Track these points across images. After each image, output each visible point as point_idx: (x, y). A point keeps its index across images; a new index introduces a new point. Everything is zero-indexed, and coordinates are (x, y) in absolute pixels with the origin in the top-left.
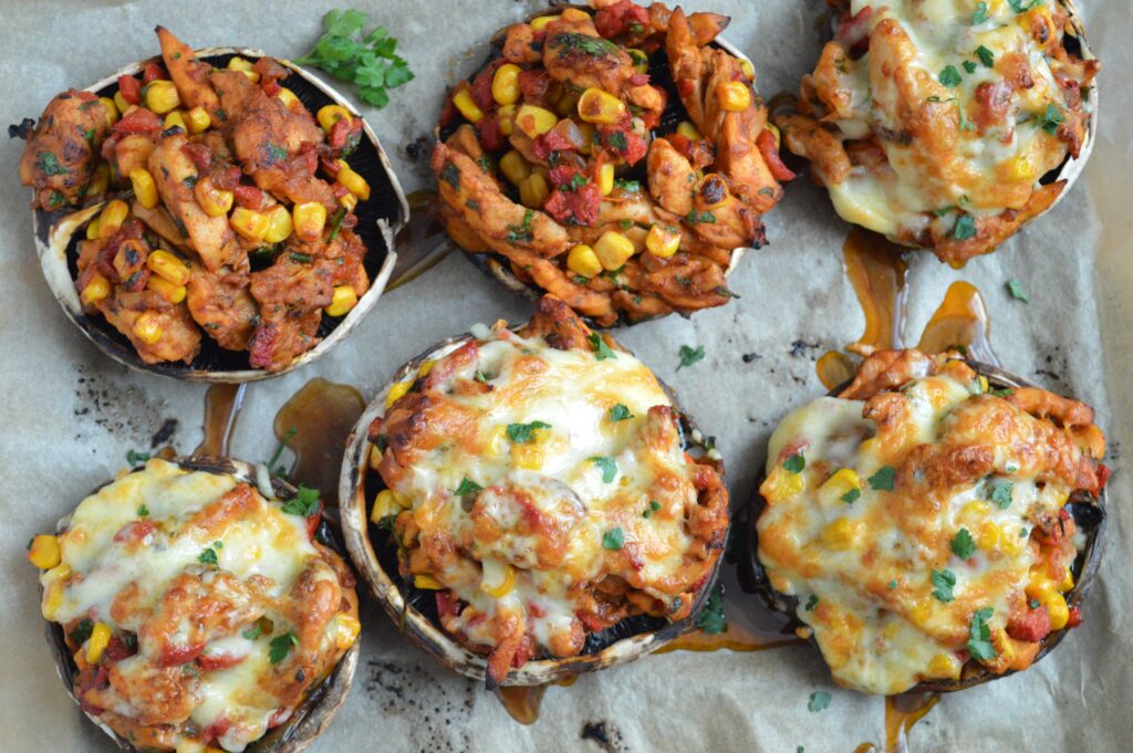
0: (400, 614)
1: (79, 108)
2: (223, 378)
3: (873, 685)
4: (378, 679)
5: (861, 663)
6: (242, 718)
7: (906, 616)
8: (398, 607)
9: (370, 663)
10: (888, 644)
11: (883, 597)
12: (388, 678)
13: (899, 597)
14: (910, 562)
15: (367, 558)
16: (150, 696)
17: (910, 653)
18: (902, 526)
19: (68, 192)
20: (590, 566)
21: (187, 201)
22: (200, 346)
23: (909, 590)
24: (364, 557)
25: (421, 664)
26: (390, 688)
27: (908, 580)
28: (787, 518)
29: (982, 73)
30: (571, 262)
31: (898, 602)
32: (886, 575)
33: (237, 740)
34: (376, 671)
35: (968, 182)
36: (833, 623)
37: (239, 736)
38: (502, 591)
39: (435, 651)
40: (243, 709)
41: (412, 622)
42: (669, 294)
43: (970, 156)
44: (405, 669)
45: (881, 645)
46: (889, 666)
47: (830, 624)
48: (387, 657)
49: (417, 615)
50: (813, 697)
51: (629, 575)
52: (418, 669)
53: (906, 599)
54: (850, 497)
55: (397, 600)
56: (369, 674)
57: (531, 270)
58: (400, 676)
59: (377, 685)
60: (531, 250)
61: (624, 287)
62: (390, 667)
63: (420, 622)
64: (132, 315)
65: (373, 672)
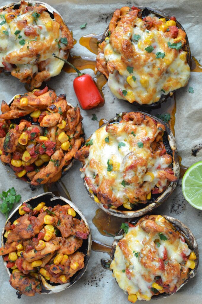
0: (157, 204)
1: (14, 279)
2: (90, 246)
3: (187, 76)
4: (175, 211)
5: (181, 79)
6: (181, 249)
7: (168, 66)
8: (155, 204)
9: (171, 212)
10: (176, 71)
11: (162, 72)
12: (176, 208)
13: (163, 68)
14: (153, 64)
15: (141, 212)
16: (172, 274)
17: (179, 65)
18: (143, 65)
19: (37, 284)
20: (147, 152)
21: (41, 253)
22: (81, 252)
23: (161, 65)
24: (141, 213)
25: (173, 199)
26: (178, 207)
27: (158, 65)
28: (139, 96)
29: (22, 34)
30: (65, 149)
31: (164, 68)
32: (156, 71)
33: (187, 251)
34: (173, 211)
35: (51, 39)
36: (169, 86)
38: (153, 176)
39: (168, 195)
40: (179, 249)
41: (159, 201)
42: (76, 124)
43: (44, 38)
44: (173, 203)
45: (176, 73)
46: (182, 71)
47: (169, 87)
48: (170, 208)
49: (158, 199)
50: (190, 92)
51: (151, 141)
52: (174, 199)
53: (163, 66)
54: (134, 79)
55: (153, 204)
56: (174, 213)
57: (67, 161)
58: (175, 204)
59: (177, 211)
60: (61, 161)
61: (74, 135)
62: (173, 207)
63: (160, 199)
64: (71, 270)
65: (173, 212)
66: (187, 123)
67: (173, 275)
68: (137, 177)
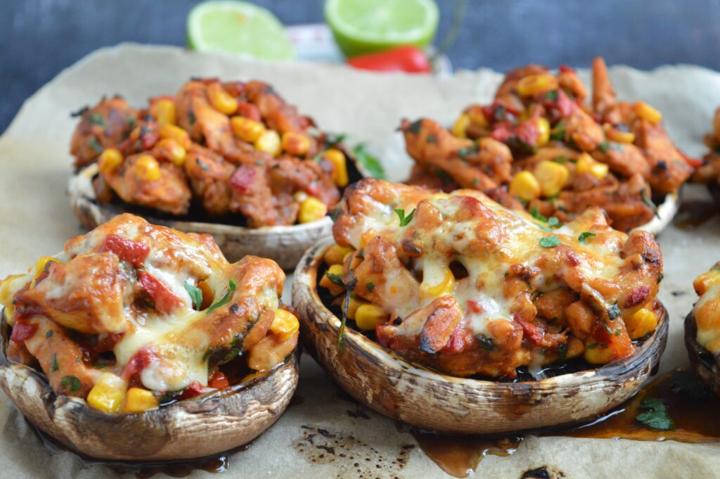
0: (338, 331)
4: (310, 438)
8: (337, 327)
12: (319, 440)
15: (313, 299)
22: (188, 204)
24: (309, 297)
25: (355, 436)
26: (320, 447)
33: (161, 373)
34: (309, 433)
37: (164, 370)
41: (350, 339)
44: (338, 435)
48: (321, 425)
49: (355, 334)
52: (351, 438)
55: (336, 322)
56: (302, 435)
59: (309, 443)
60: (476, 164)
61: (560, 209)
62: (323, 432)
63: (359, 339)
65: (305, 433)
66: (649, 453)
67: (83, 271)
68: (439, 224)
